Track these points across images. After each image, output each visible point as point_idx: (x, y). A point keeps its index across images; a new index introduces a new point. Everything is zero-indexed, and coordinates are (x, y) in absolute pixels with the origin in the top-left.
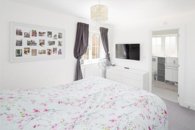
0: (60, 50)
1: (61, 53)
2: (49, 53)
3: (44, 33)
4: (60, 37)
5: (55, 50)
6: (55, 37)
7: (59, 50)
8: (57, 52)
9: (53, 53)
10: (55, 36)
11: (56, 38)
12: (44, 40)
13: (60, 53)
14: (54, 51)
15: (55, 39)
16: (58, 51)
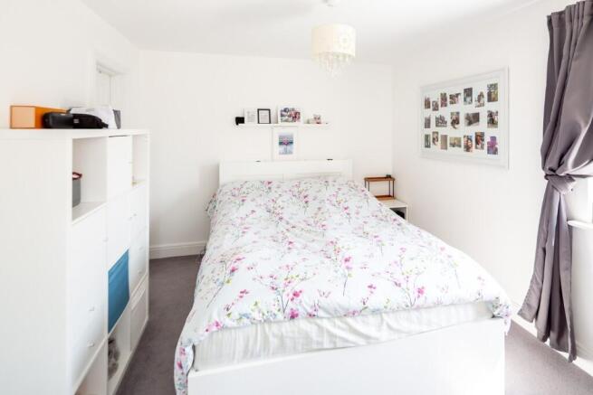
0: (493, 139)
1: (496, 150)
2: (468, 148)
3: (457, 95)
4: (493, 96)
5: (479, 138)
6: (479, 101)
7: (489, 140)
8: (486, 147)
9: (476, 148)
10: (481, 96)
11: (481, 102)
12: (458, 113)
13: (493, 149)
14: (477, 142)
15: (478, 106)
16: (488, 143)
